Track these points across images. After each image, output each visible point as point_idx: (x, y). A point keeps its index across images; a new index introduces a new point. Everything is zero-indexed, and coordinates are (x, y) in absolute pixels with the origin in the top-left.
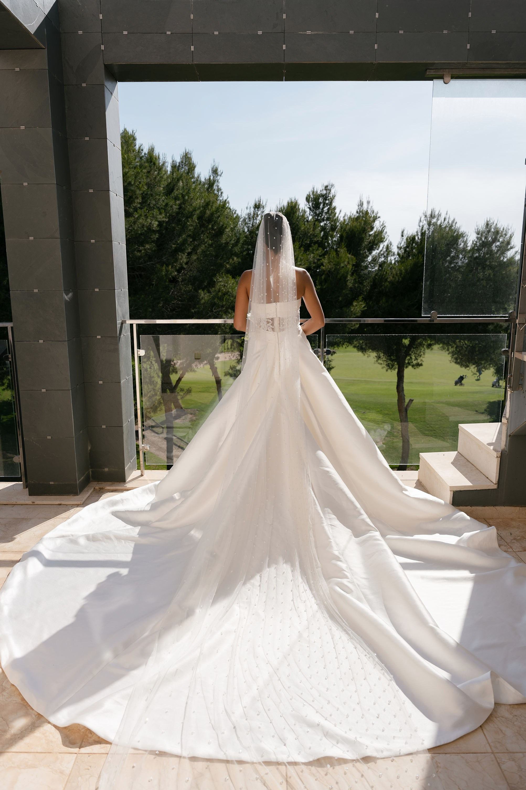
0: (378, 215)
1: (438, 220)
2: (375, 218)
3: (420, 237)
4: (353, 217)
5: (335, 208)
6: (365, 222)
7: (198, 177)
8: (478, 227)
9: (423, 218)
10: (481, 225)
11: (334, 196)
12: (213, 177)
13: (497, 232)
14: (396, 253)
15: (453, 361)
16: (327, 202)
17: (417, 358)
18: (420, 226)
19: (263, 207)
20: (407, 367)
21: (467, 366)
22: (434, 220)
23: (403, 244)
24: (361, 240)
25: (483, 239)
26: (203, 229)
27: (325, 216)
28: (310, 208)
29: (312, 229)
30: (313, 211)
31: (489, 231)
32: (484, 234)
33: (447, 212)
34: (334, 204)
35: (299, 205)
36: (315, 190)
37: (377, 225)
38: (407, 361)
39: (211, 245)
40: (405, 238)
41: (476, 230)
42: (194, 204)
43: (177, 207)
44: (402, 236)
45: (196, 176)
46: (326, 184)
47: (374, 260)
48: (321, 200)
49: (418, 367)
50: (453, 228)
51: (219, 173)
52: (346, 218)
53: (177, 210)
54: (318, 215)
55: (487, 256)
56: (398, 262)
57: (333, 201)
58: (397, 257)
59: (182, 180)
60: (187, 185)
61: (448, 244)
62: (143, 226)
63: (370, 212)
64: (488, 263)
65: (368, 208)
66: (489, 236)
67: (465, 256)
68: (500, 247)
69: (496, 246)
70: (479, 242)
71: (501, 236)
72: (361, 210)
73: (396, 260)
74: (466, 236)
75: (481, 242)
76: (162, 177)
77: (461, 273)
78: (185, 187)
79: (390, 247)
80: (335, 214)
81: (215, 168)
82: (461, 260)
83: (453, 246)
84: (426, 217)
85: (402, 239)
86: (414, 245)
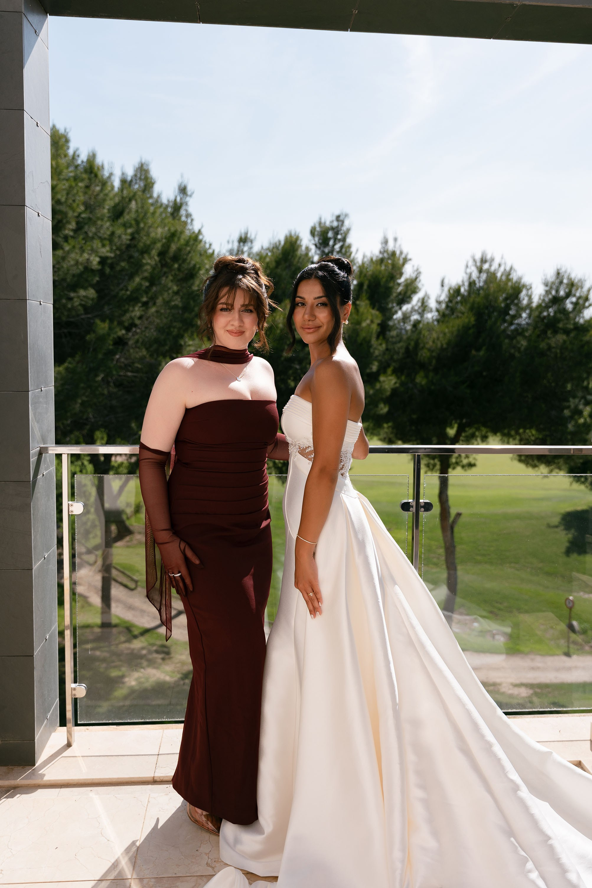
0: (409, 257)
1: (490, 266)
2: (405, 260)
3: (467, 288)
4: (374, 259)
5: (349, 246)
6: (394, 265)
7: (159, 196)
8: (546, 277)
9: (471, 263)
10: (551, 276)
11: (348, 230)
12: (181, 199)
13: (572, 285)
14: (435, 309)
15: (515, 459)
16: (339, 237)
17: (467, 455)
18: (466, 273)
19: (252, 242)
20: (454, 468)
22: (486, 266)
23: (444, 297)
24: (388, 291)
25: (554, 292)
26: (165, 270)
28: (316, 245)
30: (319, 248)
31: (561, 282)
32: (554, 287)
34: (349, 240)
35: (301, 240)
36: (323, 221)
37: (408, 271)
38: (453, 460)
39: (177, 293)
40: (446, 289)
41: (543, 281)
42: (153, 235)
43: (129, 237)
44: (442, 286)
45: (155, 195)
46: (337, 213)
47: (406, 318)
48: (330, 234)
49: (471, 468)
50: (511, 276)
51: (189, 193)
52: (365, 260)
53: (128, 242)
55: (559, 316)
56: (438, 321)
57: (347, 236)
58: (436, 314)
59: (136, 200)
60: (142, 207)
61: (506, 299)
62: (77, 263)
63: (398, 253)
64: (561, 325)
65: (395, 246)
66: (560, 289)
67: (530, 316)
68: (576, 304)
69: (572, 303)
70: (548, 296)
71: (577, 289)
72: (386, 250)
73: (435, 318)
74: (531, 288)
75: (550, 296)
76: (106, 195)
77: (525, 337)
78: (140, 210)
79: (427, 301)
80: (351, 253)
81: (183, 186)
82: (525, 319)
83: (512, 302)
84: (475, 261)
85: (443, 290)
86: (459, 298)
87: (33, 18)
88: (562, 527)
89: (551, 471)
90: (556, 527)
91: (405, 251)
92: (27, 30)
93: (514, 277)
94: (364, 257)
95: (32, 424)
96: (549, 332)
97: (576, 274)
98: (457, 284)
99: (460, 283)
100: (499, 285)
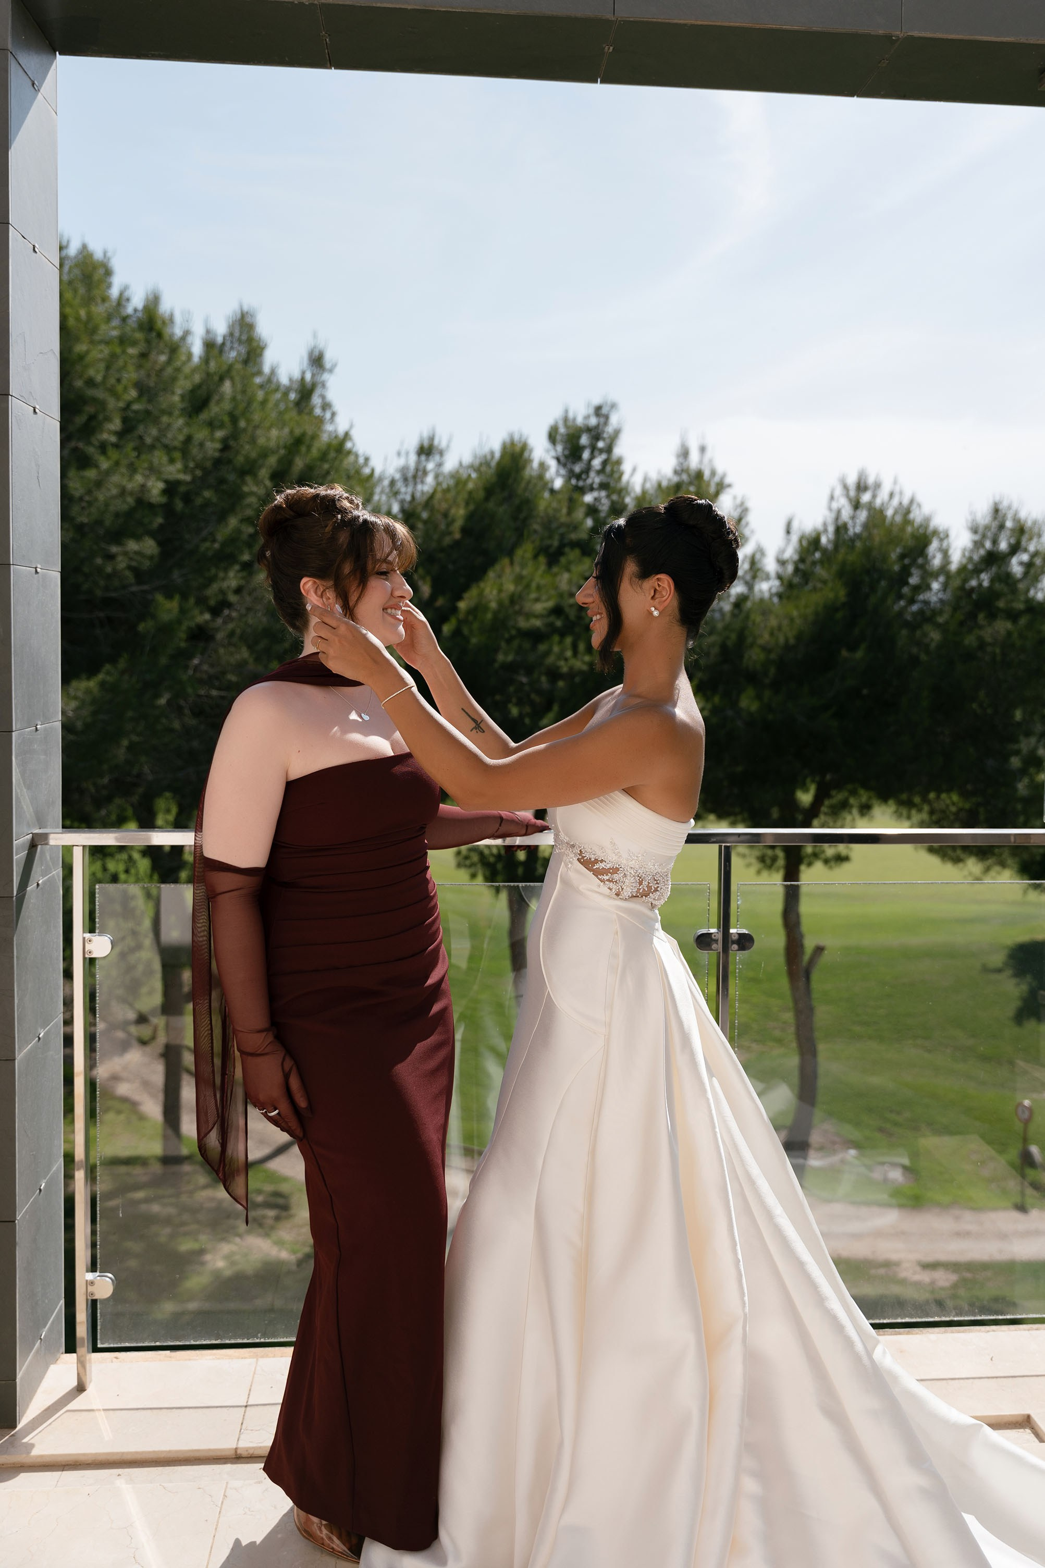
0: (727, 480)
1: (874, 496)
2: (721, 487)
3: (832, 537)
4: (665, 484)
5: (619, 462)
7: (273, 372)
8: (974, 517)
9: (839, 491)
10: (983, 513)
11: (617, 432)
12: (313, 375)
13: (1021, 530)
14: (773, 573)
16: (601, 444)
18: (830, 509)
19: (441, 453)
20: (810, 864)
21: (957, 861)
22: (866, 498)
23: (790, 553)
25: (988, 545)
27: (595, 479)
28: (558, 459)
29: (564, 511)
30: (564, 465)
31: (1002, 527)
32: (989, 534)
34: (618, 451)
35: (531, 451)
36: (571, 415)
40: (795, 538)
41: (970, 525)
42: (261, 441)
43: (218, 446)
44: (788, 532)
45: (266, 369)
46: (597, 401)
48: (584, 440)
49: (838, 864)
50: (911, 516)
51: (328, 365)
52: (648, 486)
53: (217, 454)
54: (578, 477)
55: (998, 586)
56: (780, 596)
57: (615, 442)
58: (777, 583)
59: (232, 379)
60: (244, 392)
61: (902, 557)
62: (123, 492)
63: (707, 474)
64: (1001, 604)
65: (701, 462)
66: (1000, 539)
67: (945, 587)
68: (1029, 566)
69: (1021, 563)
70: (978, 552)
71: (1031, 539)
72: (685, 467)
73: (774, 590)
74: (947, 536)
75: (982, 552)
76: (178, 370)
77: (938, 626)
78: (239, 397)
79: (760, 560)
80: (621, 474)
81: (316, 353)
82: (937, 594)
83: (914, 561)
84: (846, 487)
85: (788, 541)
86: (818, 555)
87: (30, 60)
88: (1009, 972)
89: (987, 870)
90: (999, 971)
91: (720, 470)
92: (16, 81)
93: (917, 516)
94: (645, 479)
95: (19, 791)
96: (981, 617)
97: (1028, 512)
98: (815, 530)
99: (820, 527)
100: (889, 531)
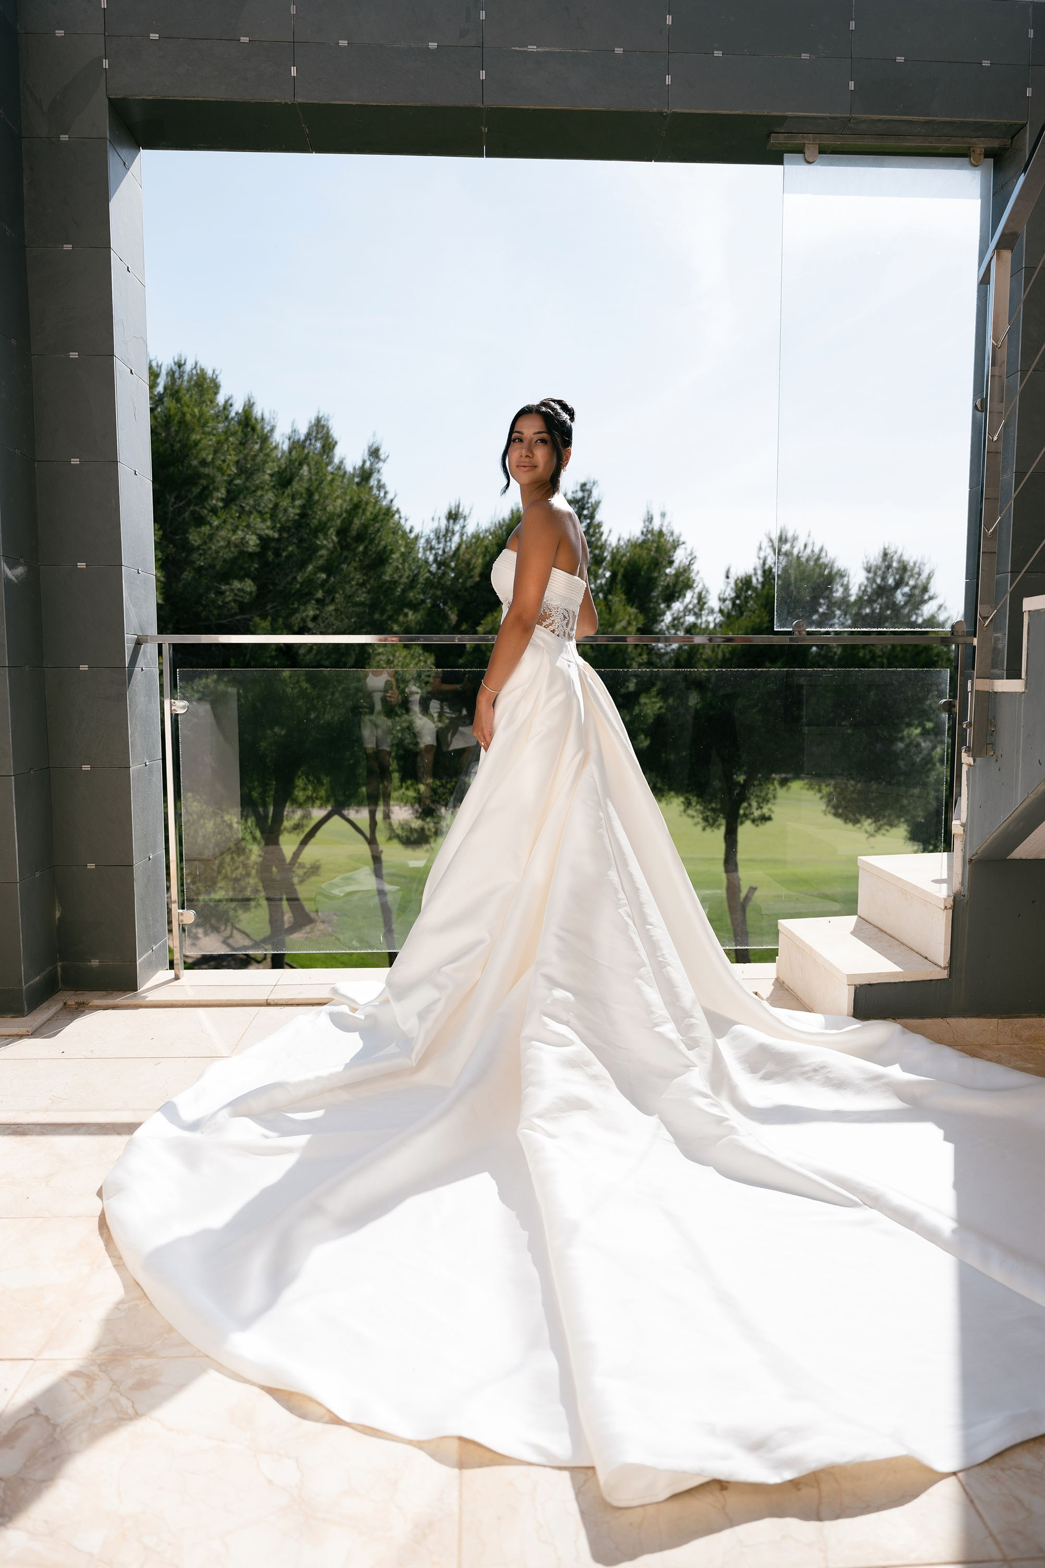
0: (682, 539)
1: (792, 547)
2: (677, 544)
3: (761, 579)
4: (634, 541)
5: (600, 525)
6: (658, 549)
7: (341, 462)
8: (868, 559)
9: (766, 544)
10: (875, 558)
11: (598, 503)
13: (904, 569)
14: (717, 609)
15: (829, 812)
16: (586, 512)
17: (761, 805)
18: (759, 558)
19: (465, 518)
20: (742, 823)
21: (856, 821)
22: (786, 548)
23: (729, 592)
24: (651, 583)
25: (879, 581)
26: (346, 553)
31: (889, 567)
32: (880, 573)
33: (810, 532)
34: (598, 517)
37: (680, 557)
38: (741, 812)
39: (362, 585)
40: (732, 581)
41: (865, 565)
42: (330, 508)
43: (298, 511)
44: (728, 577)
47: (677, 620)
49: (763, 822)
50: (821, 561)
51: (382, 457)
52: (622, 543)
53: (297, 518)
55: (886, 610)
56: (721, 624)
57: (596, 510)
58: (719, 615)
59: (308, 465)
60: (318, 475)
61: (813, 591)
62: (229, 544)
63: (666, 533)
65: (662, 524)
66: (888, 576)
67: (847, 614)
68: (910, 596)
69: (904, 595)
70: (871, 586)
71: (912, 576)
72: (650, 529)
73: (717, 621)
74: (847, 575)
75: (874, 586)
78: (314, 477)
79: (705, 597)
80: (602, 534)
81: (374, 447)
82: (839, 618)
83: (822, 594)
84: (771, 541)
85: (728, 583)
86: (750, 592)
89: (878, 829)
91: (676, 531)
92: (114, 163)
93: (825, 561)
94: (620, 538)
95: (128, 607)
97: (911, 555)
98: (747, 573)
99: (751, 572)
100: (804, 572)
